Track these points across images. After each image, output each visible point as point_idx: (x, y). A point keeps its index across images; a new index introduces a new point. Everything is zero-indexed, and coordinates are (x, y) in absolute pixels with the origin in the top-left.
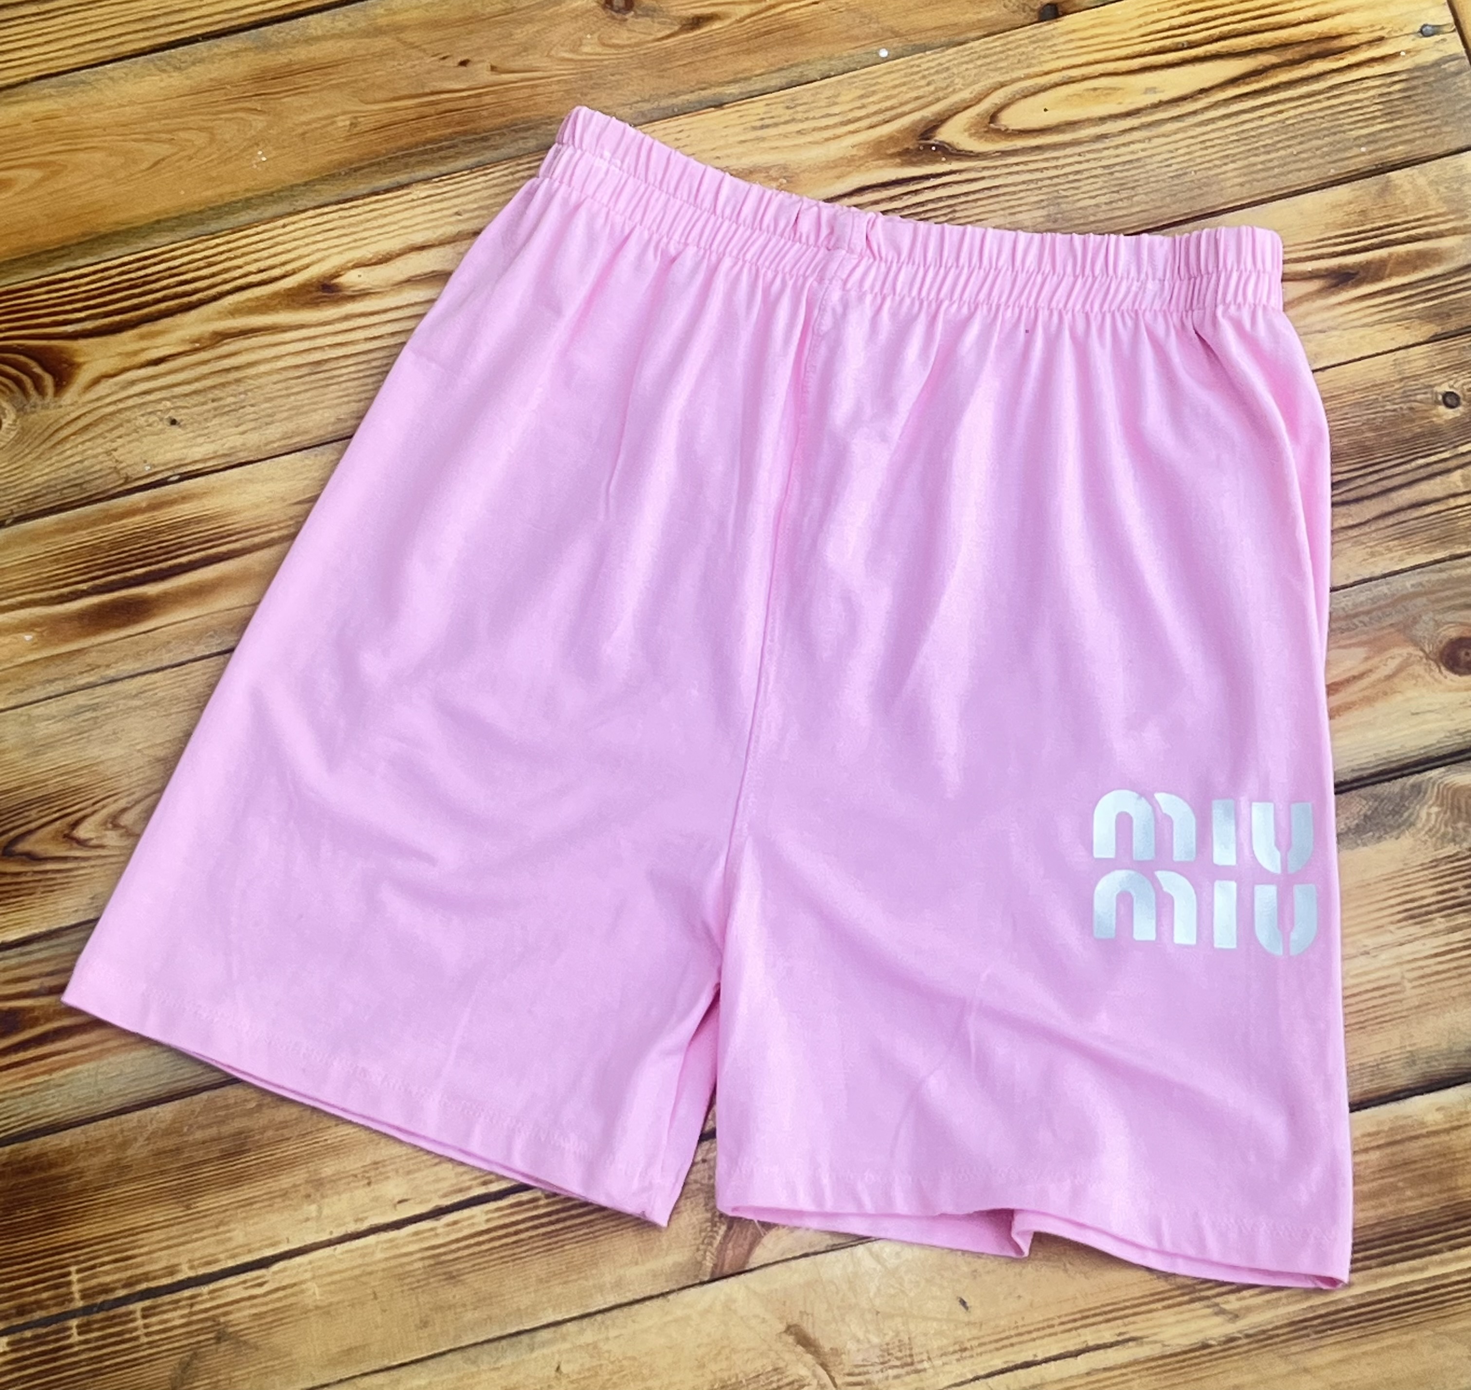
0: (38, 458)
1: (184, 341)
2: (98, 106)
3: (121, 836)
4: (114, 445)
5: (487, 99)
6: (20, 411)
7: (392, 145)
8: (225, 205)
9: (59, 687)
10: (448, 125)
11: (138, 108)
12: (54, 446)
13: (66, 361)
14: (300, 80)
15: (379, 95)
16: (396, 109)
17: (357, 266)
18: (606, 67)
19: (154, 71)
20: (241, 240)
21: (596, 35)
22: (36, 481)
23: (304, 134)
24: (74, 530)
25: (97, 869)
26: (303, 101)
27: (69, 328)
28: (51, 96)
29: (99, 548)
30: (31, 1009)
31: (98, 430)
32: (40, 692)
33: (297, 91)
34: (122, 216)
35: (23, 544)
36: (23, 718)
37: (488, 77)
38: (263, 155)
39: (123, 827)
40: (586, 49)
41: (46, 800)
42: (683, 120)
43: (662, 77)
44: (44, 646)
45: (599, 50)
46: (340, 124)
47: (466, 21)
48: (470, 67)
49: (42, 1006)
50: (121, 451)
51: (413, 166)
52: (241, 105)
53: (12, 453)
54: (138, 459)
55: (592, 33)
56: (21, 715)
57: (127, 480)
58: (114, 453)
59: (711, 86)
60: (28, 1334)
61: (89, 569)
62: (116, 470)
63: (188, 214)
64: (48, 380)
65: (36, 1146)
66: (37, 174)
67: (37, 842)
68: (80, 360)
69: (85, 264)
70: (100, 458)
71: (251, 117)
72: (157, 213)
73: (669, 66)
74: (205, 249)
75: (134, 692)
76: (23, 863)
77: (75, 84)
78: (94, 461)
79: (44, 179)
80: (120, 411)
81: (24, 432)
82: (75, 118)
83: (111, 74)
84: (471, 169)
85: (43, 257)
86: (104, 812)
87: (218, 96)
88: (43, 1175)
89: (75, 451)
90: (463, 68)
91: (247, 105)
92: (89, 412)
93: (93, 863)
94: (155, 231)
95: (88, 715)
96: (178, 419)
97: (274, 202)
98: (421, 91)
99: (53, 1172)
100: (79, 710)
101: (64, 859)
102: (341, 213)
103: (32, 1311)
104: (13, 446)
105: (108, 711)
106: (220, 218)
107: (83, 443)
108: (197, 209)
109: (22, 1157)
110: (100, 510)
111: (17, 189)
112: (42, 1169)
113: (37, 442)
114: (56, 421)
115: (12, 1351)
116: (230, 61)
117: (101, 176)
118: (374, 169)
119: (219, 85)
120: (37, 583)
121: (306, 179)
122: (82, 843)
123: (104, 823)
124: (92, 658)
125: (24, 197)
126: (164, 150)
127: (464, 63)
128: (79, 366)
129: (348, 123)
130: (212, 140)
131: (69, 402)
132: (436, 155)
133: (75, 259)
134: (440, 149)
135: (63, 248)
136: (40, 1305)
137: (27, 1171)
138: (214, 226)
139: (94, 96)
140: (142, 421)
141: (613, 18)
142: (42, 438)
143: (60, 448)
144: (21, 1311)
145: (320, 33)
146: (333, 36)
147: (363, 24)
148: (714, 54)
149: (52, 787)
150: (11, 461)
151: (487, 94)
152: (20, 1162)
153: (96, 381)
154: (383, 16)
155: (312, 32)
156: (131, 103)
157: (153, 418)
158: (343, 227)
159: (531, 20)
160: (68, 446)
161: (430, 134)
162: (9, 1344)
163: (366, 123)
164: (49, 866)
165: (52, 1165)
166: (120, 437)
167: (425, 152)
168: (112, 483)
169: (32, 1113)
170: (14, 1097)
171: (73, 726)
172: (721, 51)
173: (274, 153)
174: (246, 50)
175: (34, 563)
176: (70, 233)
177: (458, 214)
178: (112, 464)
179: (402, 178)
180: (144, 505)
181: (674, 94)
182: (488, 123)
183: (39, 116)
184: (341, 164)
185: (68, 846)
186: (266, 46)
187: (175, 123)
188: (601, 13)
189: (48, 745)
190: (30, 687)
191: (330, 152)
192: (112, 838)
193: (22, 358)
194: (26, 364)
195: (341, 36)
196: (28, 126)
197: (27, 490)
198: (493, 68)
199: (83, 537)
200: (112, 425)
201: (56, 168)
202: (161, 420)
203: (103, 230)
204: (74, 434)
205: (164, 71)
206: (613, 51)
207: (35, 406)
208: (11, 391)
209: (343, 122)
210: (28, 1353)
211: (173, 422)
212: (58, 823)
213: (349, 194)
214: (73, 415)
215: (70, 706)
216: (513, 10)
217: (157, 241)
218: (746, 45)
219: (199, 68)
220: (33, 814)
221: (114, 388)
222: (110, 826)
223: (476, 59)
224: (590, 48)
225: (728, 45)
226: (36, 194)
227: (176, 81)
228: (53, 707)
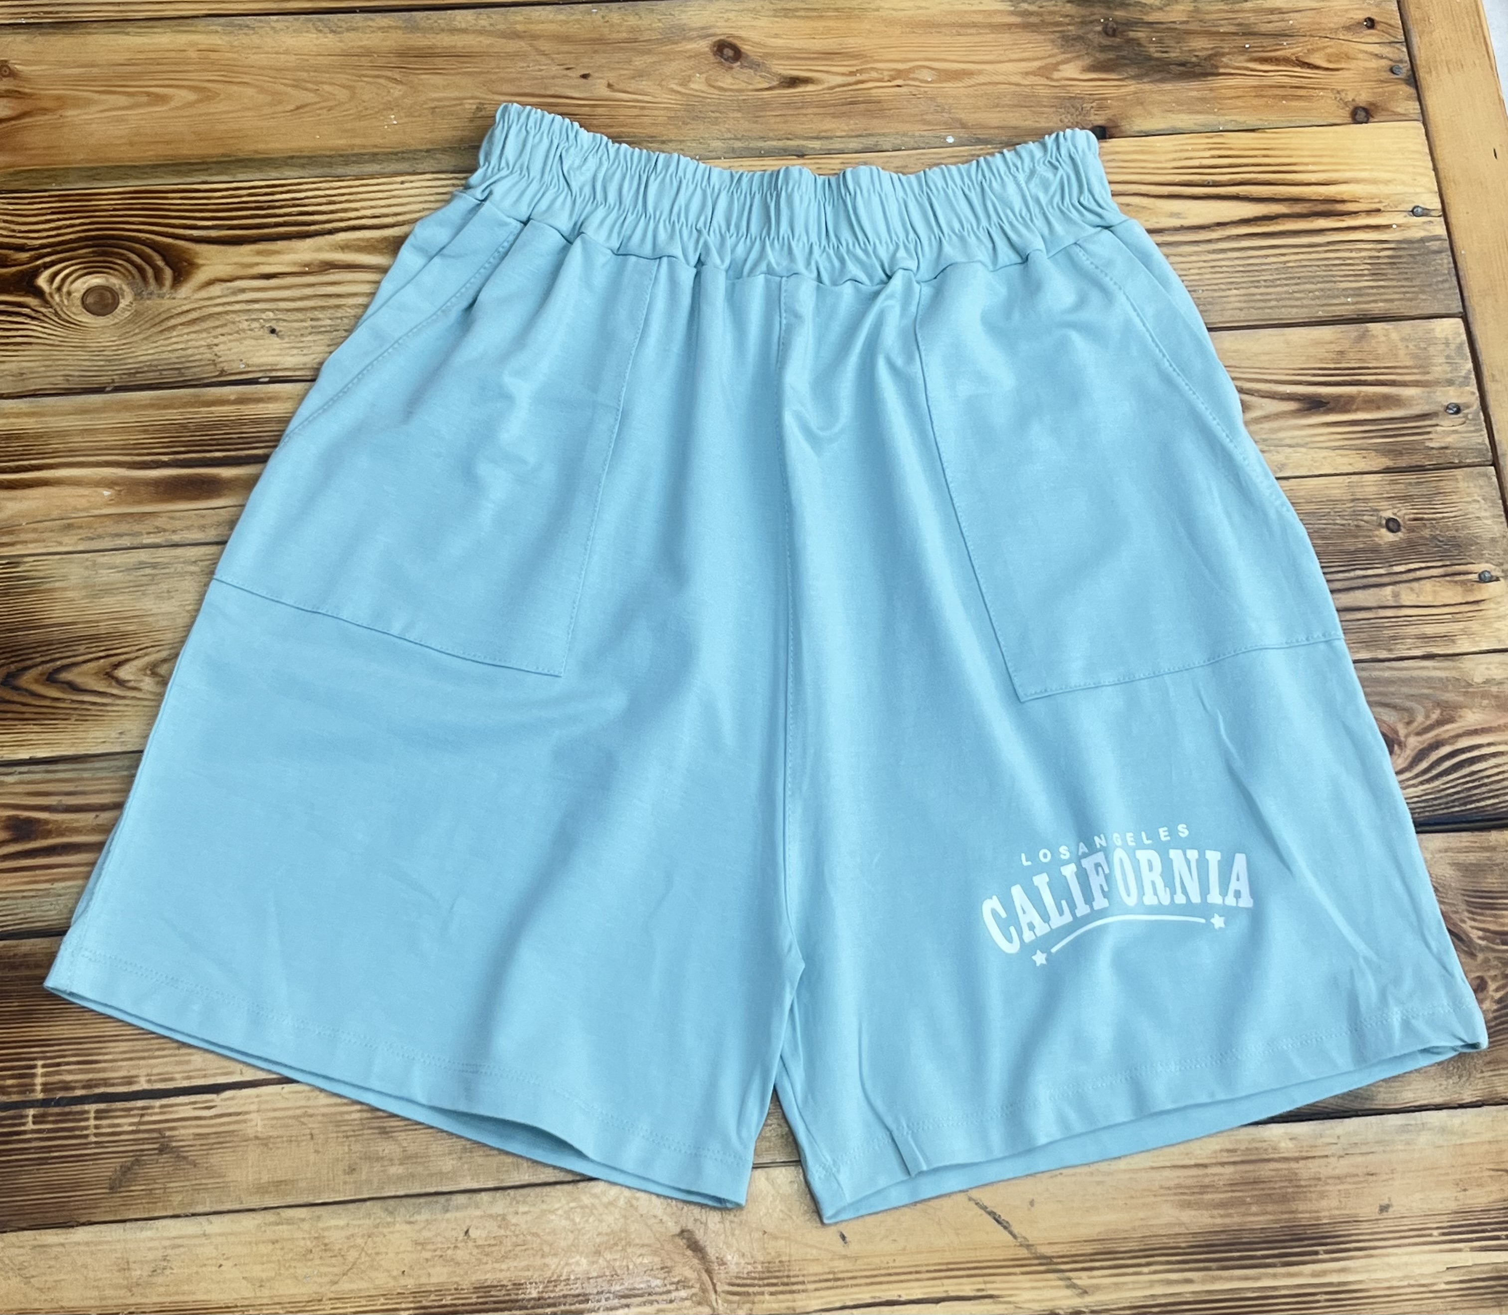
0: (145, 339)
1: (293, 265)
2: (257, 49)
3: (157, 683)
4: (216, 341)
5: (597, 112)
6: (138, 296)
8: (353, 155)
9: (126, 541)
11: (292, 58)
12: (162, 331)
13: (186, 260)
14: (439, 62)
15: (506, 89)
18: (709, 104)
19: (313, 30)
20: (360, 186)
21: (704, 75)
22: (141, 359)
23: (435, 108)
24: (165, 407)
26: (437, 80)
27: (195, 233)
28: (218, 32)
29: (185, 427)
30: (46, 822)
31: (205, 325)
32: (108, 543)
33: (435, 71)
34: (261, 146)
35: (118, 411)
36: (88, 563)
37: (606, 92)
38: (395, 119)
39: (160, 676)
40: (692, 86)
41: (96, 638)
43: (756, 122)
44: (119, 504)
45: (705, 88)
46: (466, 107)
47: (593, 41)
48: (589, 81)
49: (56, 821)
50: (221, 347)
52: (384, 73)
53: (122, 331)
54: (234, 357)
55: (701, 73)
56: (86, 560)
57: (222, 373)
58: (215, 348)
59: (797, 137)
62: (214, 363)
63: (319, 156)
64: (168, 273)
65: (27, 945)
66: (192, 96)
67: (80, 674)
68: (200, 262)
69: (219, 181)
70: (201, 350)
71: (391, 85)
72: (293, 149)
73: (762, 114)
74: (324, 188)
75: (193, 559)
76: (64, 691)
77: (240, 27)
78: (196, 351)
79: (196, 102)
80: (226, 313)
81: (137, 314)
82: (235, 55)
85: (183, 168)
86: (147, 659)
87: (364, 61)
88: (28, 973)
89: (180, 339)
90: (584, 81)
91: (390, 74)
92: (200, 308)
93: (127, 702)
94: (287, 165)
95: (148, 571)
96: (278, 329)
97: (399, 161)
98: (543, 92)
99: (36, 972)
100: (140, 565)
101: (103, 694)
104: (124, 324)
105: (167, 570)
106: (345, 165)
107: (188, 334)
108: (328, 153)
109: (12, 953)
110: (190, 395)
111: (172, 105)
112: (28, 967)
113: (148, 325)
114: (169, 310)
116: (380, 34)
117: (247, 109)
119: (367, 52)
120: (124, 447)
121: (429, 147)
122: (121, 683)
123: (144, 669)
124: (160, 522)
125: (175, 113)
126: (310, 97)
127: (585, 76)
128: (198, 266)
129: (473, 107)
130: (352, 98)
131: (183, 296)
133: (212, 176)
135: (203, 163)
136: (4, 1090)
137: (13, 967)
138: (339, 171)
139: (255, 40)
140: (245, 325)
141: (720, 63)
142: (154, 322)
143: (168, 334)
145: (463, 24)
146: (474, 32)
147: (501, 27)
148: (804, 111)
149: (103, 627)
150: (120, 337)
151: (601, 106)
152: (10, 957)
153: (209, 283)
154: (520, 21)
155: (458, 25)
156: (287, 52)
157: (255, 325)
159: (649, 52)
160: (175, 333)
164: (87, 699)
165: (38, 965)
166: (222, 335)
168: (209, 373)
169: (28, 915)
170: (16, 898)
171: (131, 578)
172: (811, 111)
173: (405, 120)
174: (396, 28)
175: (124, 430)
176: (211, 151)
178: (212, 357)
180: (232, 397)
181: (764, 138)
183: (203, 47)
184: (460, 142)
185: (107, 682)
186: (414, 28)
187: (322, 76)
188: (712, 58)
189: (108, 590)
190: (101, 536)
191: (454, 129)
192: (148, 684)
193: (148, 251)
194: (150, 256)
195: (482, 32)
196: (191, 53)
197: (132, 364)
198: (610, 86)
199: (174, 415)
200: (217, 323)
201: (210, 94)
202: (263, 327)
203: (241, 155)
204: (181, 324)
205: (320, 32)
206: (716, 92)
207: (151, 294)
208: (133, 277)
209: (470, 106)
211: (273, 331)
212: (102, 661)
214: (185, 308)
215: (134, 560)
216: (636, 40)
217: (288, 173)
218: (833, 110)
219: (352, 35)
220: (83, 648)
221: (226, 292)
222: (148, 672)
223: (595, 75)
224: (698, 84)
225: (819, 107)
226: (187, 112)
227: (328, 41)
228: (121, 558)
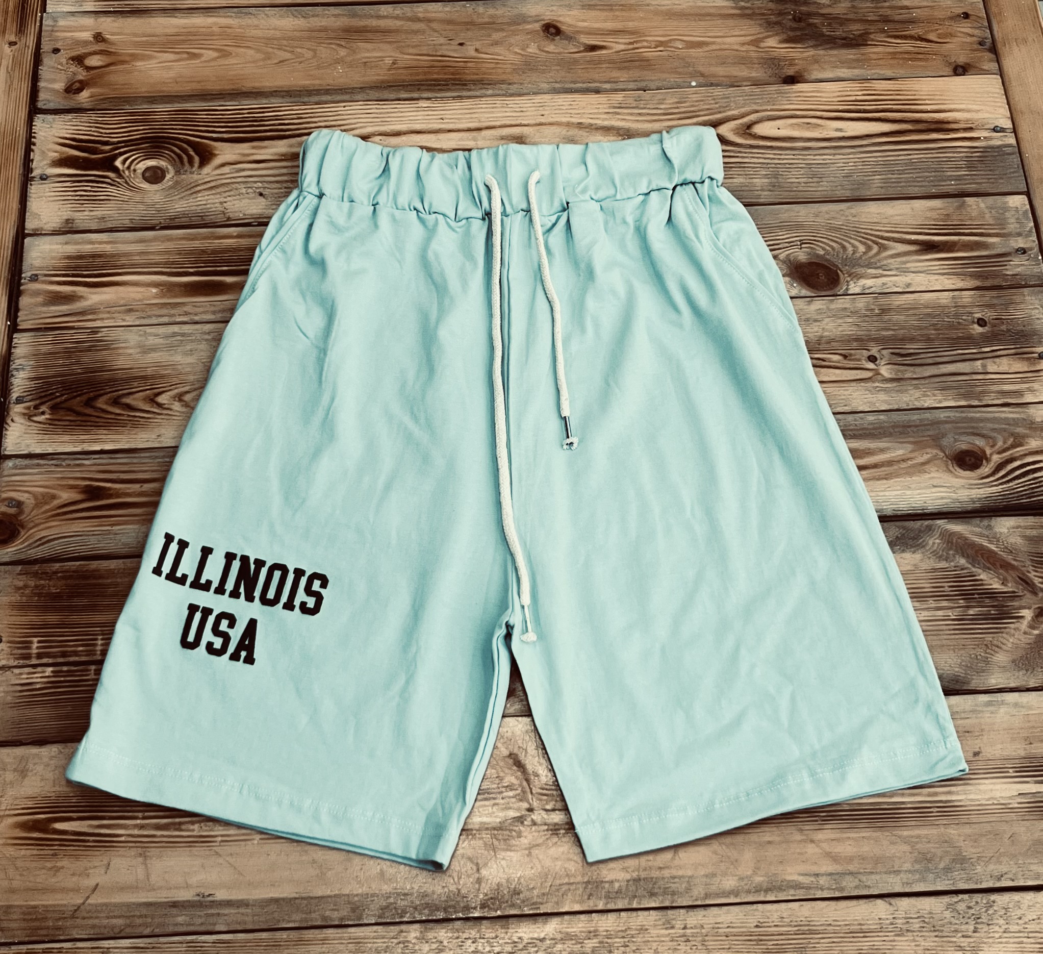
0: (182, 198)
1: (276, 154)
2: (256, 27)
3: (182, 406)
4: (225, 200)
5: (469, 65)
6: (178, 172)
7: (414, 78)
8: (314, 90)
9: (166, 320)
10: (445, 74)
11: (278, 33)
12: (192, 194)
13: (208, 152)
14: (370, 35)
15: (411, 51)
16: (419, 60)
17: (380, 134)
18: (539, 61)
19: (291, 16)
20: (318, 109)
21: (536, 44)
22: (178, 210)
23: (365, 63)
24: (192, 240)
25: (165, 421)
26: (369, 46)
27: (214, 135)
28: (231, 17)
29: (206, 252)
30: (109, 489)
31: (218, 190)
32: (154, 321)
33: (367, 41)
34: (257, 85)
35: (163, 242)
36: (141, 333)
37: (473, 53)
38: (341, 69)
39: (185, 401)
40: (529, 50)
41: (144, 378)
42: (576, 96)
43: (569, 72)
44: (162, 297)
45: (537, 52)
46: (387, 62)
47: (467, 23)
48: (464, 47)
49: (116, 489)
50: (228, 203)
51: (422, 90)
52: (335, 42)
53: (168, 193)
54: (237, 210)
55: (535, 43)
56: (140, 330)
57: (229, 219)
58: (225, 204)
59: (595, 82)
60: (65, 668)
61: (196, 262)
62: (224, 213)
63: (293, 91)
64: (197, 159)
65: (94, 564)
66: (215, 54)
67: (134, 399)
68: (217, 152)
69: (231, 105)
70: (216, 205)
71: (338, 49)
72: (276, 87)
73: (573, 67)
74: (298, 109)
75: (207, 331)
76: (123, 409)
77: (246, 13)
78: (212, 206)
79: (218, 58)
80: (232, 183)
81: (177, 183)
82: (243, 31)
83: (267, 12)
84: (454, 98)
85: (208, 97)
86: (176, 391)
87: (322, 34)
88: (95, 581)
89: (202, 198)
90: (460, 47)
91: (338, 42)
92: (215, 180)
93: (163, 417)
94: (273, 96)
95: (179, 338)
96: (264, 193)
97: (342, 94)
98: (434, 53)
99: (100, 581)
100: (174, 334)
101: (148, 412)
102: (377, 106)
103: (70, 656)
104: (169, 189)
105: (190, 338)
106: (310, 96)
107: (208, 195)
108: (298, 89)
109: (85, 569)
110: (209, 232)
111: (203, 59)
112: (95, 578)
113: (183, 190)
114: (196, 181)
115: (54, 676)
116: (333, 19)
117: (250, 62)
118: (401, 88)
119: (324, 29)
120: (166, 263)
121: (362, 86)
122: (160, 405)
123: (174, 397)
124: (187, 309)
125: (205, 64)
126: (288, 56)
127: (461, 44)
128: (215, 155)
129: (391, 62)
130: (314, 56)
131: (206, 173)
132: (436, 88)
133: (225, 101)
134: (439, 85)
135: (220, 94)
136: (76, 653)
137: (85, 577)
138: (306, 99)
139: (255, 21)
140: (244, 191)
141: (547, 37)
142: (186, 188)
143: (195, 196)
144: (64, 654)
145: (385, 14)
146: (392, 17)
147: (409, 15)
148: (600, 66)
149: (149, 371)
150: (166, 197)
151: (471, 62)
152: (84, 572)
153: (223, 165)
154: (421, 12)
155: (381, 13)
156: (275, 29)
157: (250, 190)
158: (377, 113)
159: (503, 30)
160: (200, 195)
161: (435, 76)
162: (52, 672)
163: (400, 64)
164: (138, 414)
165: (101, 577)
166: (229, 196)
167: (431, 85)
168: (220, 219)
169: (96, 546)
170: (89, 535)
171: (168, 342)
172: (604, 66)
173: (347, 70)
174: (343, 15)
175: (167, 253)
176: (227, 87)
177: (442, 119)
178: (222, 209)
179: (416, 95)
180: (235, 234)
181: (575, 82)
182: (469, 77)
183: (223, 25)
184: (383, 82)
185: (151, 405)
186: (354, 15)
187: (296, 43)
188: (542, 33)
189: (153, 349)
190: (150, 317)
191: (378, 75)
192: (177, 406)
193: (185, 146)
194: (186, 149)
195: (397, 18)
196: (215, 29)
197: (172, 213)
198: (477, 50)
199: (197, 244)
200: (227, 189)
201: (225, 53)
202: (255, 192)
203: (244, 90)
204: (204, 190)
205: (296, 17)
206: (545, 54)
207: (186, 171)
208: (175, 161)
209: (388, 61)
210: (62, 679)
211: (261, 194)
212: (148, 392)
213: (385, 97)
214: (206, 180)
215: (170, 331)
216: (494, 23)
217: (273, 101)
218: (618, 65)
219: (316, 19)
220: (136, 384)
221: (232, 171)
222: (177, 399)
223: (467, 43)
224: (532, 49)
225: (609, 63)
226: (212, 64)
227: (300, 23)
228: (162, 330)
